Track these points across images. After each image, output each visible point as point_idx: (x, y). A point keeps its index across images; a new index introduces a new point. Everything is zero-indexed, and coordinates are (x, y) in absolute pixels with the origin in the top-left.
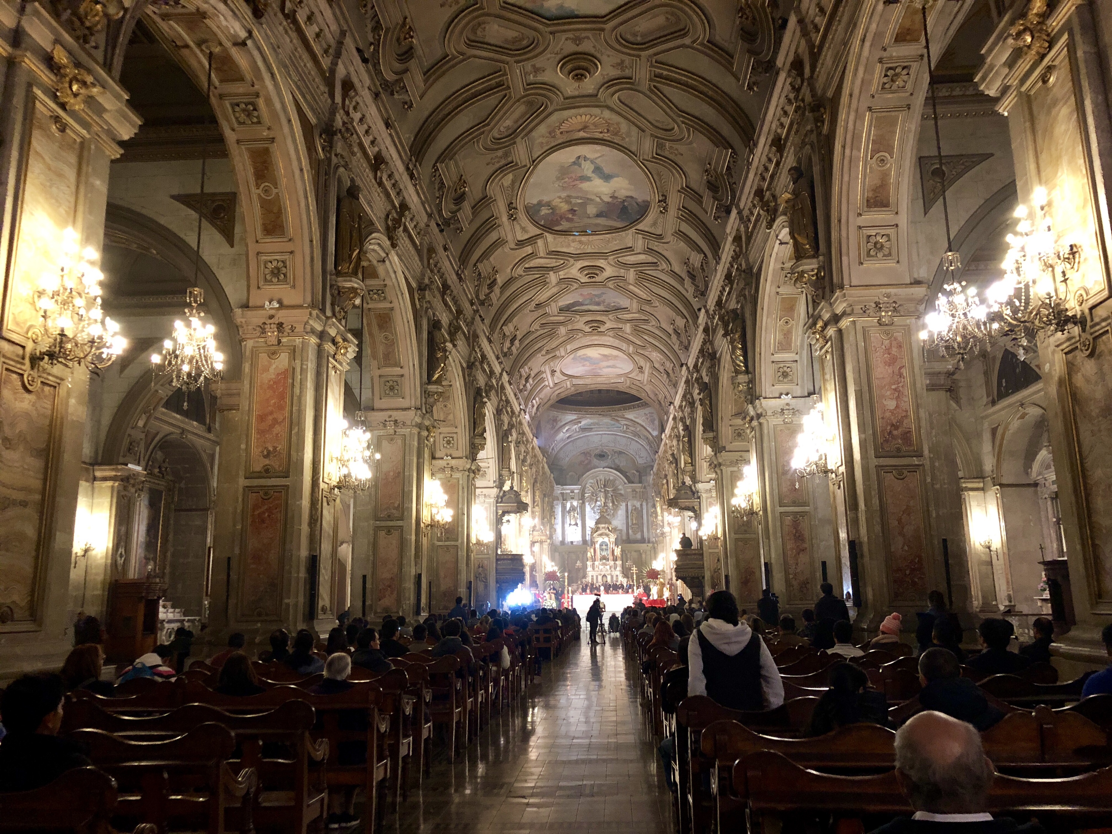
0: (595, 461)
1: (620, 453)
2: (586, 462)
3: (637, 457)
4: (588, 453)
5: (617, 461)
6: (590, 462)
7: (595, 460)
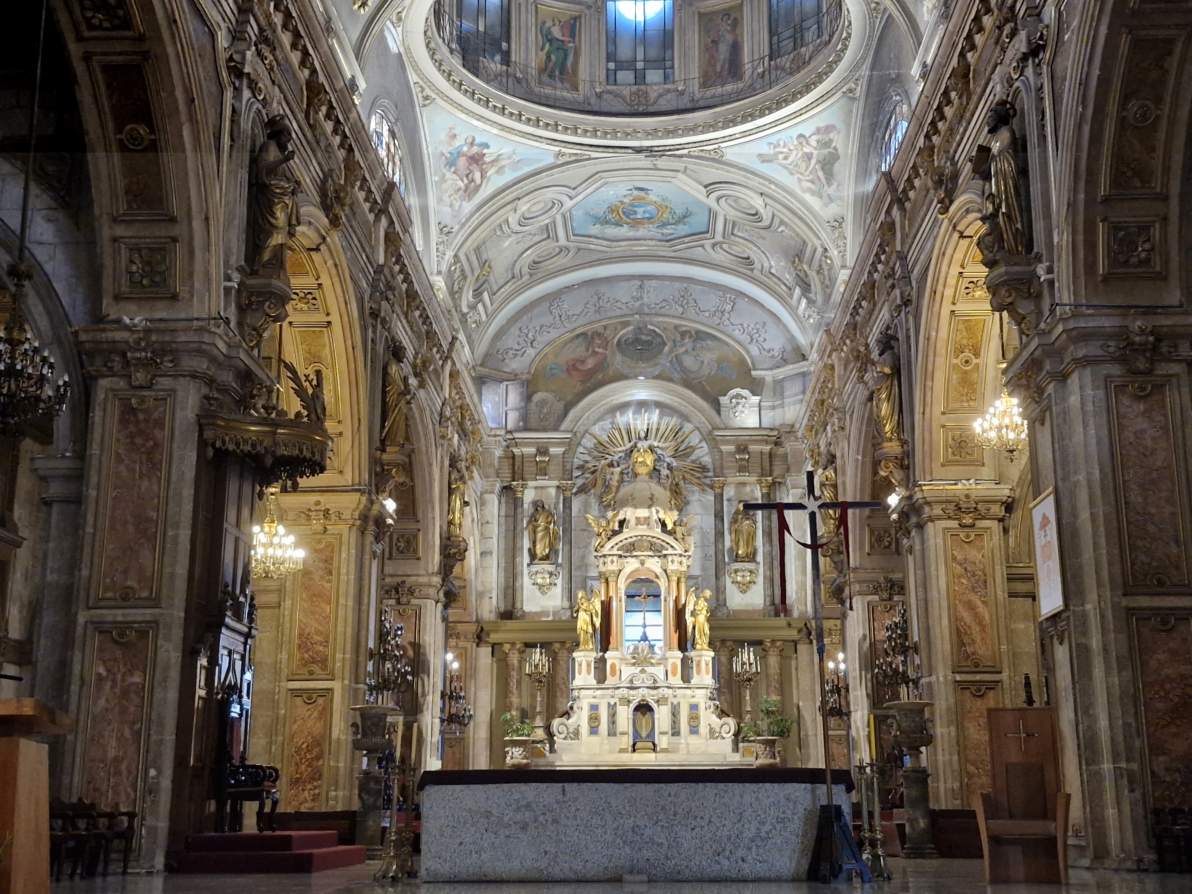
0: (618, 361)
1: (699, 336)
2: (590, 363)
3: (754, 350)
4: (597, 334)
5: (689, 362)
6: (601, 365)
7: (619, 357)
